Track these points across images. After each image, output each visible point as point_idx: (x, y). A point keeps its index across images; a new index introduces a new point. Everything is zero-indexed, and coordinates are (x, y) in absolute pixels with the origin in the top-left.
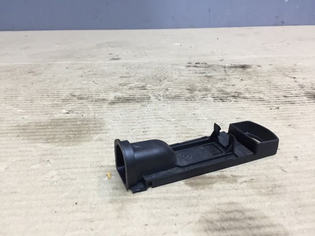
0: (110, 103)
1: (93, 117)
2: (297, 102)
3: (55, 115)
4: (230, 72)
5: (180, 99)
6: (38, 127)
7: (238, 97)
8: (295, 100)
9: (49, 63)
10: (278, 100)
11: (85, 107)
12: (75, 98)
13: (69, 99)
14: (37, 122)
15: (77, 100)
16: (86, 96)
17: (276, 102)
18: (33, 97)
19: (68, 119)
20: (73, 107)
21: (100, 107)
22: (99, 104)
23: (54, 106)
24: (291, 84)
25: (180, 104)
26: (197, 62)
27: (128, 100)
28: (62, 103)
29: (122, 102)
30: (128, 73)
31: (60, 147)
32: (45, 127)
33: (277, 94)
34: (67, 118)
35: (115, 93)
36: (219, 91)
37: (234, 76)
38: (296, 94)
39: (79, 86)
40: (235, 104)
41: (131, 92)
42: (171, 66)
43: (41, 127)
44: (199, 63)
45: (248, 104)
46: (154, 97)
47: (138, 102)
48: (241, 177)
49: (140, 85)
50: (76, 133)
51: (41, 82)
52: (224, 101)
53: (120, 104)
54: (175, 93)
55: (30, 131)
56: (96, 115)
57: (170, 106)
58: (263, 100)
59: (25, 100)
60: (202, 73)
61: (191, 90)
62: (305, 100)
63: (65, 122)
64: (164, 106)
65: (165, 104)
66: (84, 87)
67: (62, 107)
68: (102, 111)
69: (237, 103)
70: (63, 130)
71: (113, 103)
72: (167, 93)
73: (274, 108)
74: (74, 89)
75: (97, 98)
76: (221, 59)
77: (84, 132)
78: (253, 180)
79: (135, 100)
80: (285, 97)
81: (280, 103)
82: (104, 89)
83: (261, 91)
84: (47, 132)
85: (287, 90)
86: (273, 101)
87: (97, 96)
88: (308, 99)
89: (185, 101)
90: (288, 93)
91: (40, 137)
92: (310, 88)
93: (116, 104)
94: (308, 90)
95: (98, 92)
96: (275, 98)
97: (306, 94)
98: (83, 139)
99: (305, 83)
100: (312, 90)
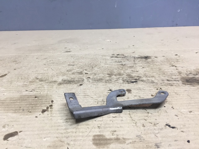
0: (59, 84)
1: (46, 94)
2: (175, 84)
3: (23, 93)
4: (137, 61)
5: (102, 81)
6: (11, 102)
7: (139, 80)
8: (173, 83)
9: (27, 54)
10: (163, 82)
11: (43, 87)
12: (38, 80)
13: (34, 81)
14: (11, 98)
15: (39, 82)
16: (44, 79)
17: (161, 84)
18: (13, 79)
19: (30, 96)
20: (35, 87)
21: (52, 86)
22: (51, 85)
23: (24, 86)
24: (174, 71)
25: (101, 85)
26: (118, 54)
27: (70, 82)
28: (29, 84)
29: (66, 84)
30: (73, 62)
31: (22, 116)
33: (163, 78)
34: (30, 94)
35: (63, 77)
36: (128, 75)
37: (139, 65)
38: (175, 78)
39: (42, 72)
40: (136, 85)
41: (73, 76)
42: (101, 57)
43: (13, 102)
44: (119, 55)
45: (143, 85)
46: (87, 80)
47: (76, 83)
48: (129, 139)
49: (80, 71)
50: (33, 106)
51: (19, 68)
52: (129, 83)
53: (64, 84)
54: (100, 77)
55: (6, 104)
56: (48, 93)
57: (95, 87)
58: (154, 83)
59: (7, 82)
60: (119, 62)
61: (110, 75)
62: (180, 83)
63: (28, 98)
64: (91, 86)
65: (92, 85)
66: (45, 72)
67: (28, 87)
68: (52, 90)
69: (137, 85)
70: (26, 103)
71: (60, 84)
72: (95, 77)
73: (159, 88)
74: (38, 74)
75: (51, 80)
76: (133, 52)
77: (38, 105)
78: (136, 142)
79: (74, 82)
80: (168, 80)
81: (164, 85)
82: (57, 74)
83: (154, 76)
84: (16, 105)
85: (170, 75)
86: (159, 83)
87: (52, 79)
88: (182, 82)
89: (105, 83)
90: (170, 77)
91: (11, 108)
92: (185, 74)
93: (62, 85)
94: (183, 76)
95: (53, 76)
96: (161, 81)
97: (181, 78)
98: (36, 110)
99: (182, 71)
100: (186, 76)
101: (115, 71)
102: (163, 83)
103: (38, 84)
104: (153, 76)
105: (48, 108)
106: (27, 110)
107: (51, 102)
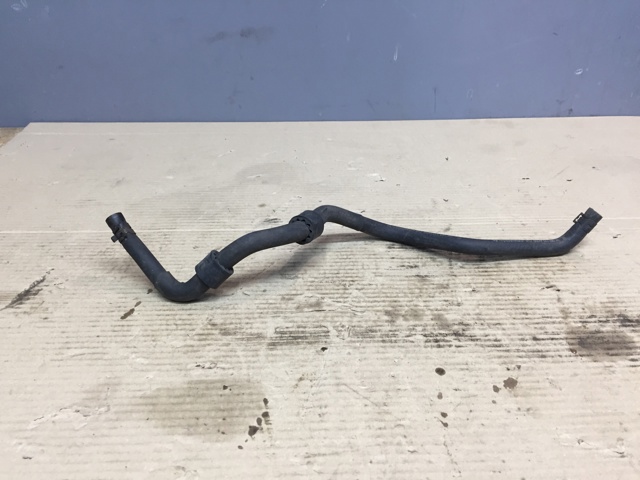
0: (269, 344)
1: (246, 378)
2: (550, 353)
3: (191, 372)
5: (374, 337)
6: (172, 400)
7: (462, 335)
8: (547, 348)
10: (523, 345)
11: (233, 354)
12: (217, 332)
13: (207, 335)
14: (168, 389)
15: (220, 337)
16: (232, 326)
17: (518, 351)
18: (155, 327)
19: (212, 382)
20: (216, 354)
21: (254, 353)
22: (253, 347)
23: (188, 351)
24: (551, 306)
25: (374, 350)
27: (295, 338)
28: (198, 343)
29: (287, 344)
31: (208, 444)
32: (181, 400)
33: (523, 331)
34: (210, 378)
35: (276, 320)
36: (436, 317)
37: (463, 279)
38: (553, 333)
40: (457, 354)
41: (299, 318)
43: (176, 400)
45: (474, 355)
46: (335, 332)
47: (311, 343)
49: (313, 300)
50: (225, 414)
52: (439, 346)
53: (284, 347)
54: (366, 321)
55: (163, 407)
56: (251, 372)
57: (358, 356)
58: (500, 346)
59: (143, 336)
60: (412, 267)
61: (392, 315)
62: (563, 350)
63: (207, 389)
64: (349, 353)
65: (351, 351)
67: (197, 354)
68: (259, 364)
69: (459, 352)
70: (207, 407)
71: (274, 344)
72: (355, 321)
73: (513, 366)
75: (249, 331)
76: (447, 226)
77: (237, 413)
79: (306, 338)
80: (535, 339)
81: (524, 354)
82: (258, 308)
83: (501, 322)
84: (186, 410)
85: (540, 320)
86: (514, 348)
87: (249, 326)
88: (568, 347)
89: (382, 344)
90: (541, 328)
91: (178, 421)
92: (578, 320)
93: (279, 347)
94: (574, 325)
95: (250, 316)
96: (518, 342)
97: (568, 333)
98: (236, 428)
99: (572, 306)
100: (580, 325)
101: (403, 301)
102: (521, 348)
103: (220, 343)
104: (499, 324)
105: (259, 421)
106: (215, 426)
107: (263, 404)
